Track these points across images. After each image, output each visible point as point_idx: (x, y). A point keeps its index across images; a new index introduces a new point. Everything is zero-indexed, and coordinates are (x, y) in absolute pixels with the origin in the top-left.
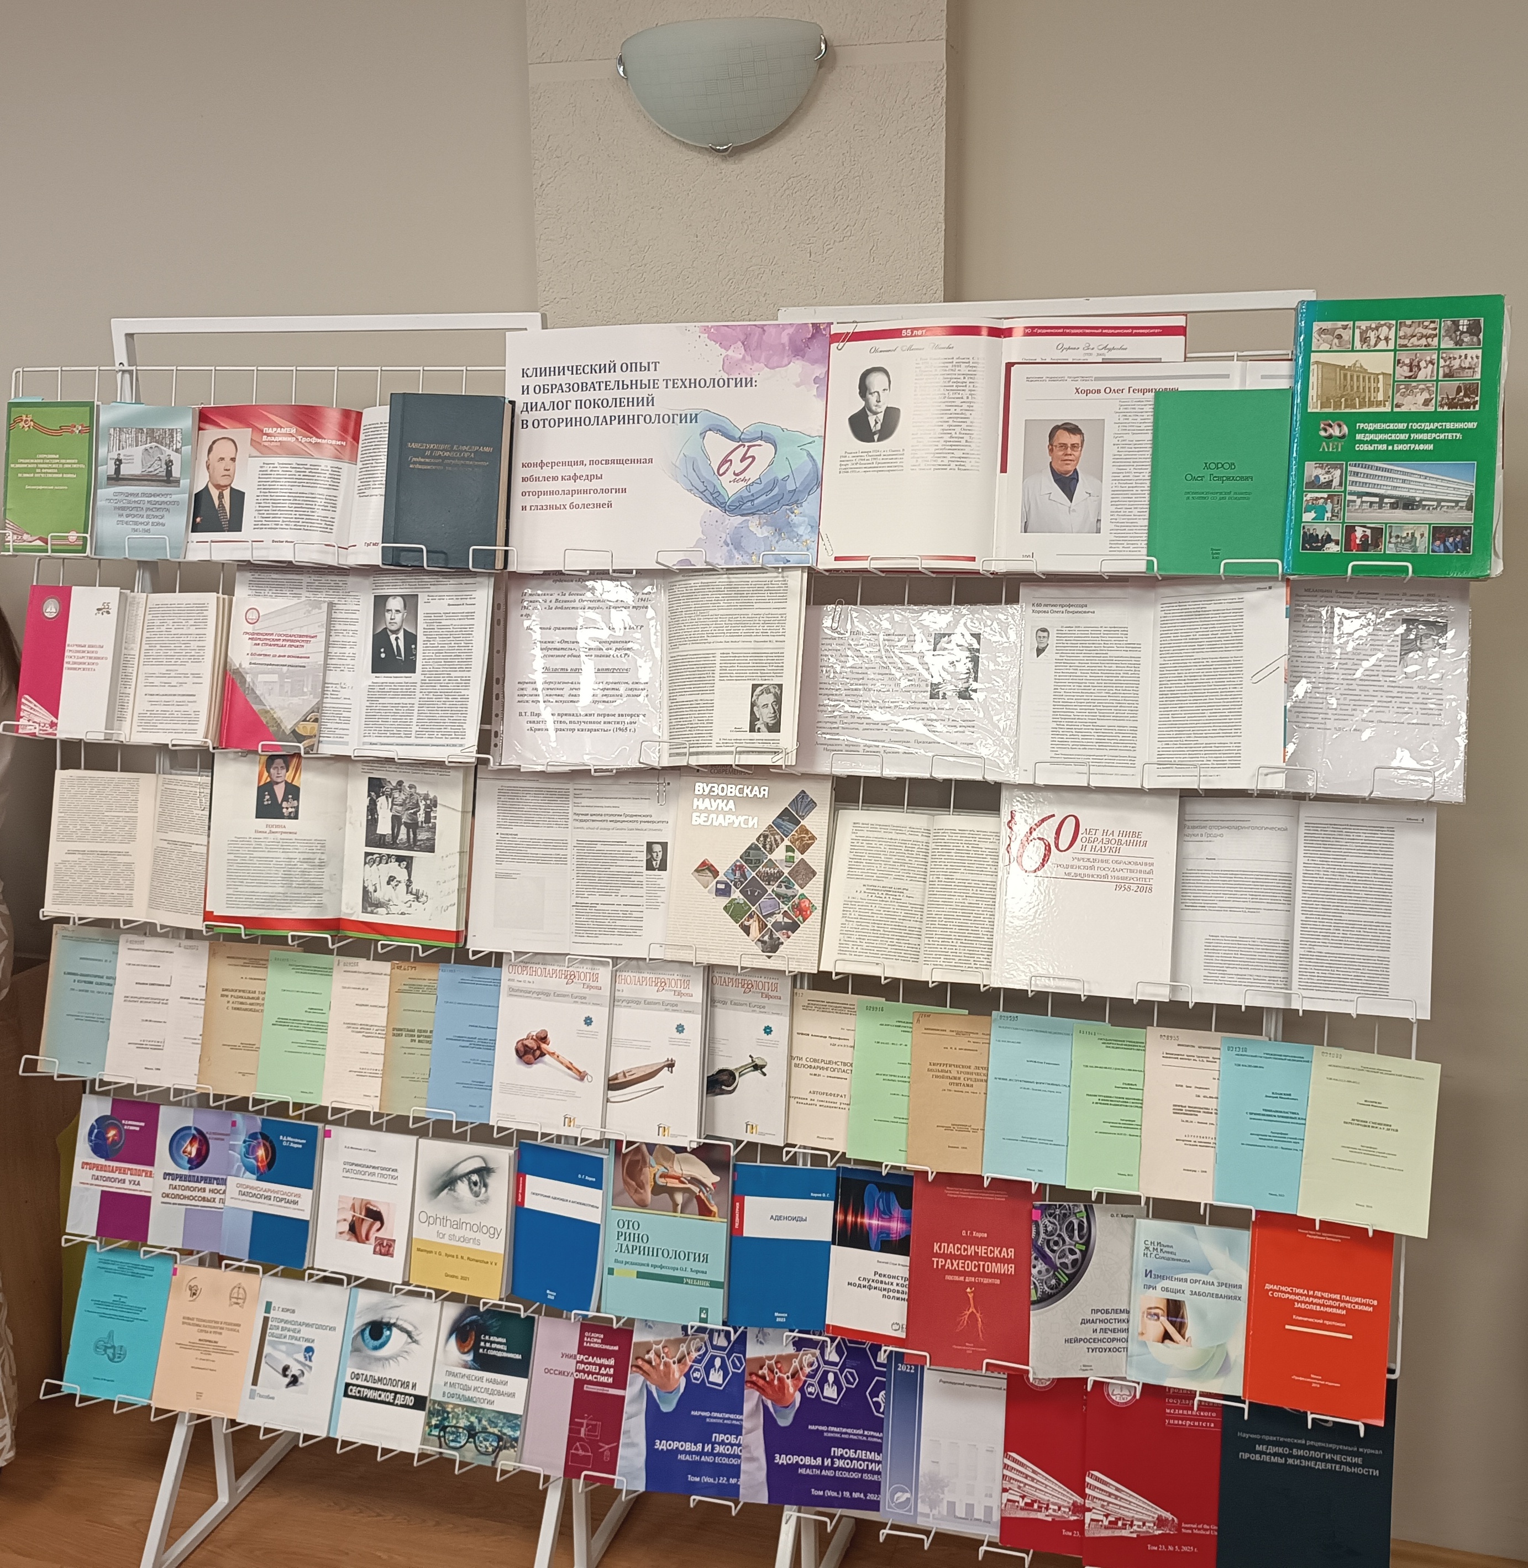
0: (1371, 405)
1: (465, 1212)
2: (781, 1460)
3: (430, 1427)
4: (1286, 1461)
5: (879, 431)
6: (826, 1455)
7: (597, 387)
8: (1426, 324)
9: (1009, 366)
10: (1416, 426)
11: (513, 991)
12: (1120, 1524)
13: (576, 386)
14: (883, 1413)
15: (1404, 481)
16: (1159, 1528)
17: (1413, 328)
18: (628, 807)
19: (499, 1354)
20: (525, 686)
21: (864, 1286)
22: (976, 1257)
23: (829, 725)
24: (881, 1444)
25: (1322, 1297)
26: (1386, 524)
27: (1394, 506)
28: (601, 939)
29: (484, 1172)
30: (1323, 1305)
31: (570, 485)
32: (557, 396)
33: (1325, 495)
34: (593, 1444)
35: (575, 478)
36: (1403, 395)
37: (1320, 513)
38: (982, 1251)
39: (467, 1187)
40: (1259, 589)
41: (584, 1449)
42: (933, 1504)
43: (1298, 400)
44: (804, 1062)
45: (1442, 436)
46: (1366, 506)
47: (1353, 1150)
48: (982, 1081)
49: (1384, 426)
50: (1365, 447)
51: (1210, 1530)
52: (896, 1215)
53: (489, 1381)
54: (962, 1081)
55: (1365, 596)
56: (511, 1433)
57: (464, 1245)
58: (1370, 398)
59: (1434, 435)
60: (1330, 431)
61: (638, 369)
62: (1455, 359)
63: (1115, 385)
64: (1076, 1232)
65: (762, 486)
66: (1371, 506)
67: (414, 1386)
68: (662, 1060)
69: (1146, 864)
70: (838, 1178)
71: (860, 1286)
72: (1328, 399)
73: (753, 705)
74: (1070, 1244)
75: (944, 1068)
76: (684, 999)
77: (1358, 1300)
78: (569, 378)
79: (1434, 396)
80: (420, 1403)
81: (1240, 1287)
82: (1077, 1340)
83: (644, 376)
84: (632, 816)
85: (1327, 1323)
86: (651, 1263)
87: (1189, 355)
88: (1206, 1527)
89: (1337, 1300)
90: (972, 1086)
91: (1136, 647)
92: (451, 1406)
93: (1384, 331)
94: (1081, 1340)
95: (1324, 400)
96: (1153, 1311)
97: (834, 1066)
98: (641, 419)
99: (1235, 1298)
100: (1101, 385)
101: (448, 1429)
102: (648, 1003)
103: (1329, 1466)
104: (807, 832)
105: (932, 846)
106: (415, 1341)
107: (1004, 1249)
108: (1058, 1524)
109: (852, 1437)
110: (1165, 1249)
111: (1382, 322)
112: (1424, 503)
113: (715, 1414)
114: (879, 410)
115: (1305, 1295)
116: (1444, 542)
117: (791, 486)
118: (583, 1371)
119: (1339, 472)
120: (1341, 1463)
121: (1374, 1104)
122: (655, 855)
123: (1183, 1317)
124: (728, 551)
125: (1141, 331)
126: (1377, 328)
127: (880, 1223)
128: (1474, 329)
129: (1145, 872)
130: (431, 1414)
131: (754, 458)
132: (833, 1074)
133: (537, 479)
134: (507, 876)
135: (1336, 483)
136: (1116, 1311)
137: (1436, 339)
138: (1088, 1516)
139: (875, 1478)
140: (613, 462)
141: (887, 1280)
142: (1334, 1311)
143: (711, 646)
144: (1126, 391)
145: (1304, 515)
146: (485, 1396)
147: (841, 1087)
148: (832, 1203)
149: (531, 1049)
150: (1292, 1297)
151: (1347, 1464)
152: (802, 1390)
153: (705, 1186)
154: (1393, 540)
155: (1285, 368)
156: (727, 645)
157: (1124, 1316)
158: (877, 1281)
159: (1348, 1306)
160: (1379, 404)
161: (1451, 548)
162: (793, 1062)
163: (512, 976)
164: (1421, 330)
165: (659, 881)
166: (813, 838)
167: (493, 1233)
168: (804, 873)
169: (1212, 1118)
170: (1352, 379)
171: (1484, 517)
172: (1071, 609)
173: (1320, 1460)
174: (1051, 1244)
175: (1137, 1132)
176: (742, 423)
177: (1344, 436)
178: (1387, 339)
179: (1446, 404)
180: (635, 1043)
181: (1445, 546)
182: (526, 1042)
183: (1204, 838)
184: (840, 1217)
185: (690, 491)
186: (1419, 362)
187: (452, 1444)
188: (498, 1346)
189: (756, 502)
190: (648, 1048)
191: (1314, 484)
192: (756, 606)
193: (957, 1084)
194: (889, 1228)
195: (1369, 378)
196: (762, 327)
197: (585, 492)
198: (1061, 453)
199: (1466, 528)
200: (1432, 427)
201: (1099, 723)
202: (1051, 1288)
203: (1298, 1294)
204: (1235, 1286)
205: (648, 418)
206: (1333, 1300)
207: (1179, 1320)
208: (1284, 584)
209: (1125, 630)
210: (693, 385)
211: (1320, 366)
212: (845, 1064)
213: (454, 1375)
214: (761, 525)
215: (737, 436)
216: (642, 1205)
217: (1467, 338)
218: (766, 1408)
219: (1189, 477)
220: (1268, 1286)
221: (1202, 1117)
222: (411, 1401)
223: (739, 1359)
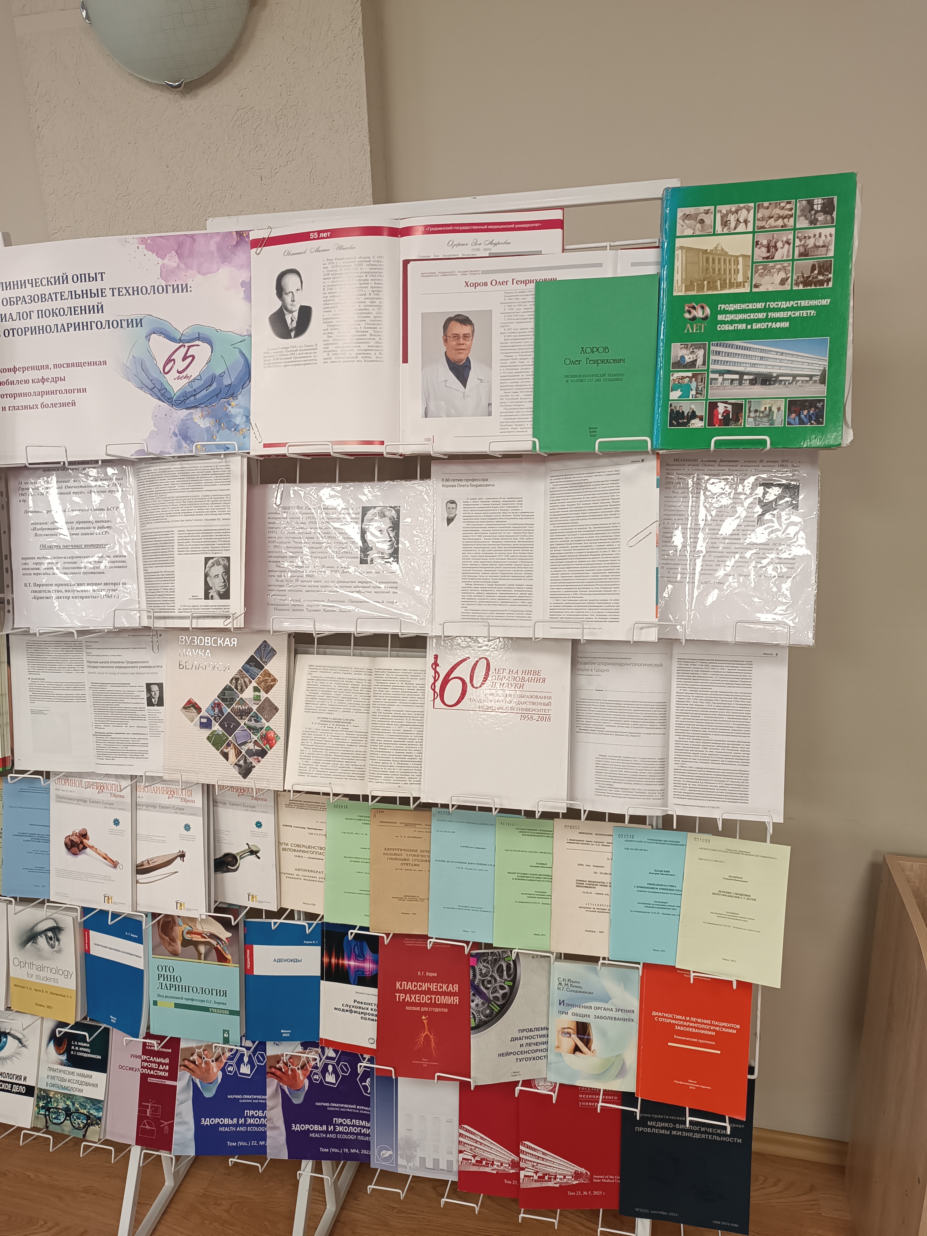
0: (731, 286)
1: (45, 959)
2: (297, 1128)
3: (39, 1108)
4: (671, 1132)
5: (295, 328)
6: (329, 1123)
7: (54, 298)
8: (782, 204)
9: (406, 263)
10: (773, 305)
11: (59, 798)
12: (546, 1178)
13: (36, 297)
14: (369, 1094)
15: (762, 358)
16: (576, 1179)
17: (770, 210)
18: (129, 655)
19: (85, 1055)
20: (28, 561)
21: (347, 1011)
22: (429, 992)
23: (277, 588)
24: (369, 1115)
25: (697, 1022)
26: (746, 399)
27: (753, 382)
28: (117, 761)
29: (56, 930)
30: (698, 1028)
31: (40, 387)
32: (22, 308)
33: (690, 374)
34: (156, 1121)
35: (43, 380)
36: (761, 275)
37: (686, 390)
38: (433, 987)
39: (45, 941)
40: (633, 462)
41: (150, 1125)
42: (409, 1159)
43: (664, 285)
44: (290, 847)
45: (797, 314)
46: (727, 383)
47: (720, 915)
48: (426, 861)
49: (744, 306)
50: (726, 327)
51: (613, 1179)
52: (368, 958)
53: (78, 1075)
54: (411, 862)
55: (726, 463)
56: (96, 1114)
57: (47, 983)
58: (730, 280)
59: (789, 313)
60: (694, 313)
61: (87, 280)
62: (809, 237)
63: (500, 277)
64: (505, 973)
65: (202, 382)
66: (731, 383)
67: (25, 1079)
68: (175, 851)
69: (545, 698)
70: (323, 931)
71: (343, 1010)
72: (692, 283)
73: (206, 575)
74: (501, 982)
75: (397, 852)
76: (189, 804)
77: (725, 1024)
78: (29, 291)
79: (790, 275)
80: (29, 1091)
81: (633, 1012)
82: (508, 1054)
83: (93, 286)
84: (132, 662)
85: (701, 1041)
86: (185, 997)
87: (566, 247)
88: (611, 1177)
89: (708, 1025)
90: (418, 865)
91: (529, 515)
92: (52, 1093)
93: (743, 214)
94: (511, 1053)
95: (688, 283)
96: (566, 1030)
97: (313, 850)
98: (94, 325)
99: (629, 1020)
100: (488, 278)
101: (52, 1110)
102: (163, 807)
103: (703, 1136)
104: (270, 675)
105: (374, 683)
106: (24, 1046)
107: (451, 985)
108: (501, 1176)
109: (348, 1110)
110: (574, 984)
111: (742, 205)
112: (780, 378)
113: (246, 1097)
114: (294, 309)
115: (683, 1020)
116: (799, 415)
117: (227, 381)
118: (147, 1068)
119: (702, 351)
120: (713, 1134)
121: (737, 879)
122: (153, 693)
123: (589, 1035)
124: (177, 441)
125: (523, 226)
126: (736, 212)
127: (356, 964)
128: (828, 208)
129: (544, 704)
130: (39, 1098)
131: (193, 357)
132: (312, 856)
133: (12, 383)
134: (40, 712)
135: (699, 362)
136: (538, 1029)
137: (792, 220)
138: (522, 1174)
139: (367, 1138)
140: (73, 365)
141: (364, 1006)
142: (706, 1032)
143: (170, 524)
144: (510, 283)
145: (671, 393)
146: (76, 1086)
147: (318, 865)
148: (319, 948)
149: (76, 843)
150: (672, 1021)
151: (717, 1134)
152: (309, 1078)
153: (221, 940)
154: (752, 414)
155: (652, 255)
156: (183, 524)
157: (544, 1032)
158: (356, 1007)
159: (717, 1029)
160: (739, 285)
161: (805, 420)
162: (282, 847)
163: (58, 786)
164: (778, 211)
165: (158, 715)
166: (275, 680)
167: (67, 975)
168: (269, 709)
169: (607, 890)
170: (713, 262)
171: (836, 391)
172: (475, 483)
173: (696, 1132)
174: (486, 983)
175: (548, 901)
176: (181, 326)
177: (706, 318)
178: (746, 222)
179: (801, 282)
180: (154, 838)
181: (800, 419)
182: (72, 838)
183: (594, 673)
184: (326, 960)
185: (142, 388)
186: (776, 243)
187: (55, 1121)
188: (84, 1050)
189: (198, 396)
190: (164, 842)
191: (680, 364)
192: (205, 488)
193: (407, 864)
194: (363, 968)
195: (730, 261)
196: (192, 237)
197: (53, 393)
198: (454, 343)
199: (820, 401)
200: (788, 305)
201: (501, 582)
202: (486, 1016)
203: (678, 1020)
204: (629, 1011)
205: (99, 324)
206: (705, 1024)
207: (586, 1037)
208: (655, 457)
209: (520, 500)
210: (136, 293)
211: (684, 251)
212: (321, 848)
213: (54, 1070)
214: (204, 417)
215: (178, 338)
216: (175, 954)
217: (821, 217)
218: (283, 1091)
219: (568, 362)
220: (654, 1013)
221: (599, 889)
222: (23, 1090)
223: (262, 1055)
